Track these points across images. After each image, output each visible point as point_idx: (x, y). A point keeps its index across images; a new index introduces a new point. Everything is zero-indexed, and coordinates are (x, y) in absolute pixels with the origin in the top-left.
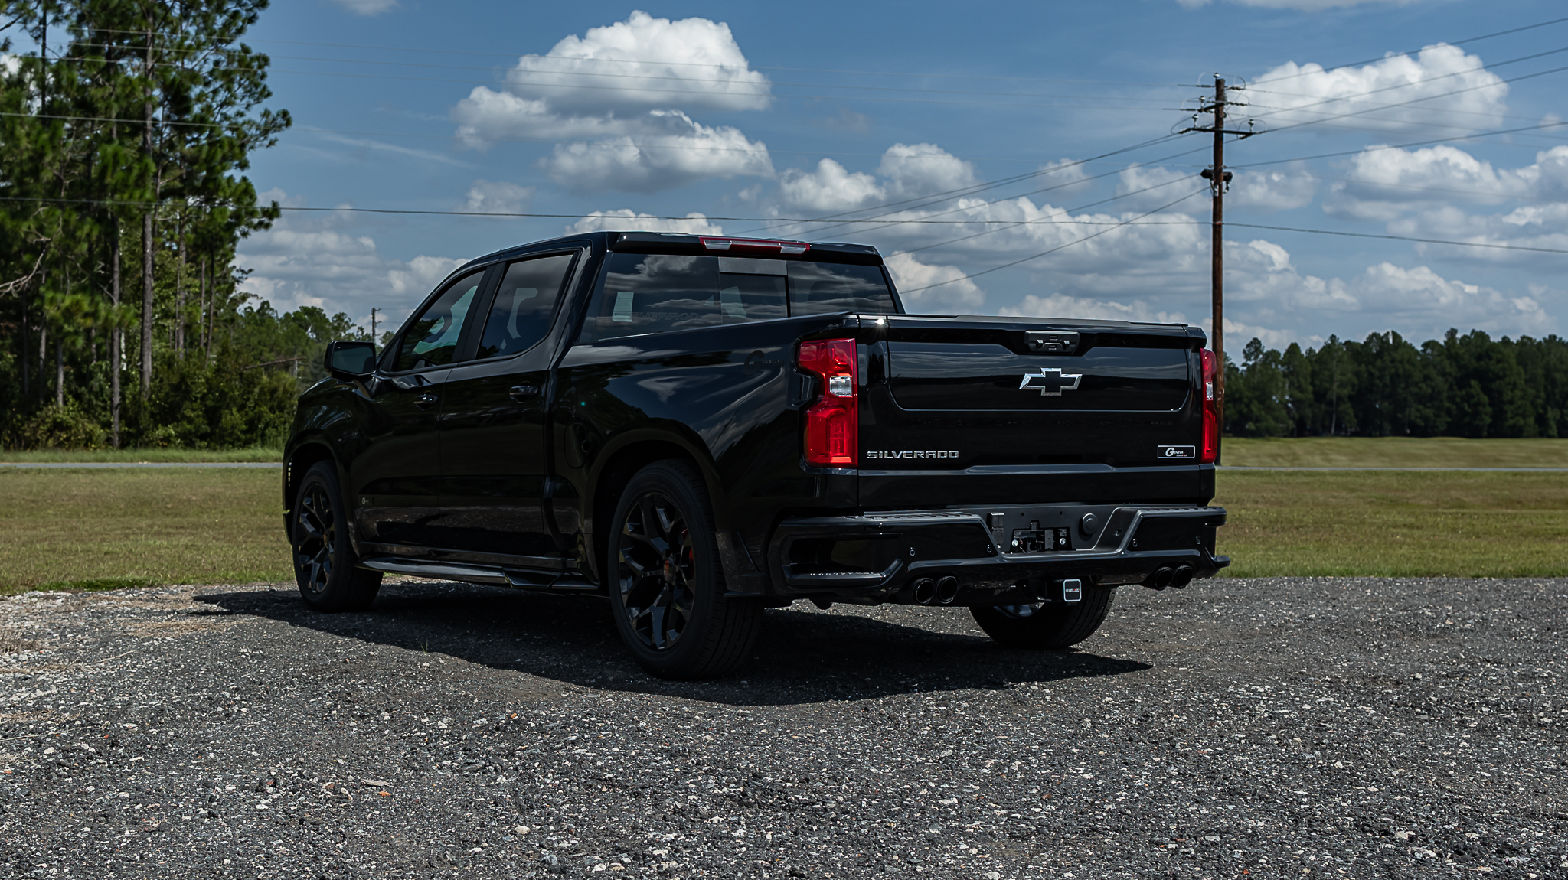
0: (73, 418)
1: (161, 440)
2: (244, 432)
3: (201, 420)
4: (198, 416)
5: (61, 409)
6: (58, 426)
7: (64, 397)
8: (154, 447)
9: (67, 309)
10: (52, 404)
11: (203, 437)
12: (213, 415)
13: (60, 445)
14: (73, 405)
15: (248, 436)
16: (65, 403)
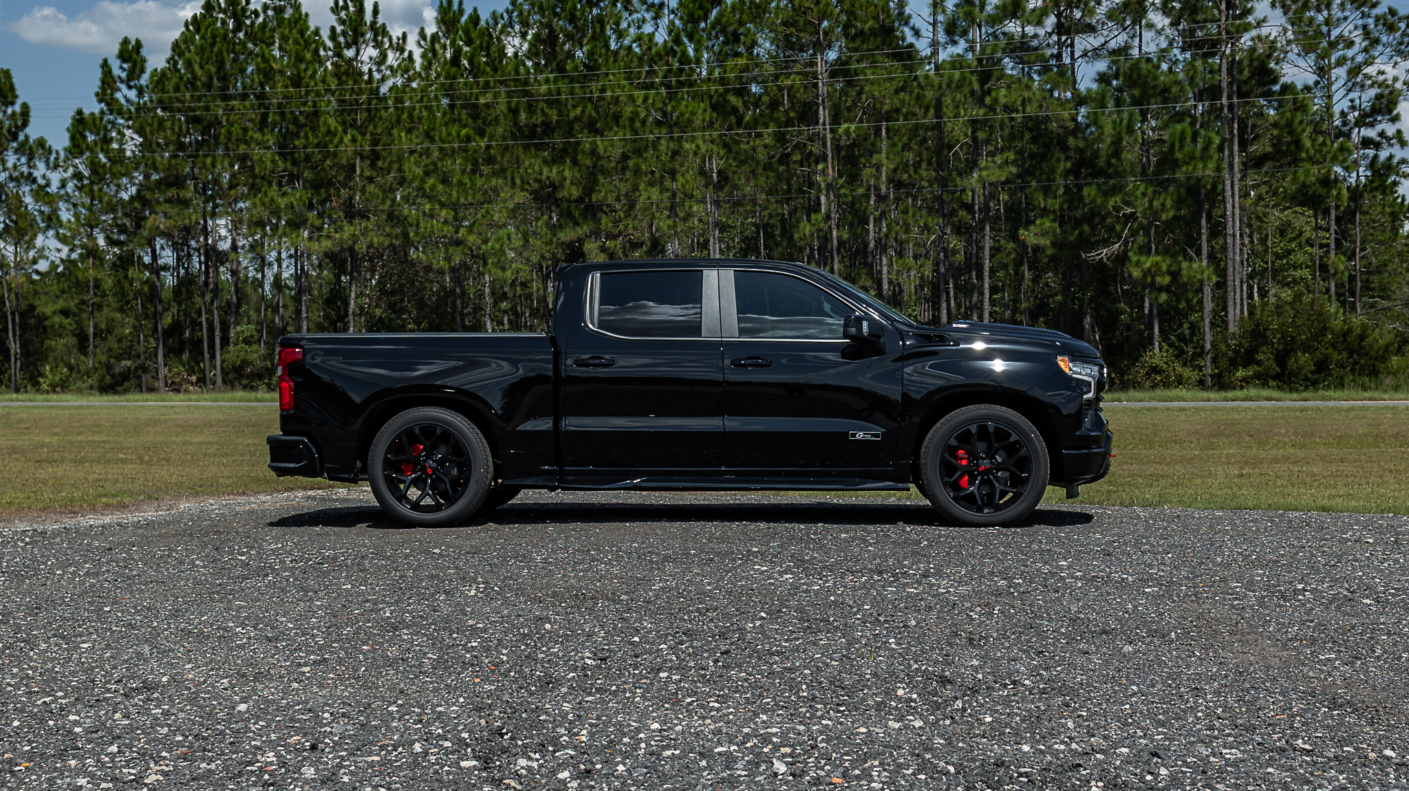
0: (1166, 363)
1: (1240, 381)
2: (1311, 372)
3: (1271, 361)
4: (1269, 359)
5: (1157, 354)
6: (1155, 370)
7: (1160, 344)
8: (1234, 388)
9: (1149, 270)
10: (1150, 350)
11: (1277, 377)
12: (1281, 358)
13: (1154, 387)
14: (1167, 351)
15: (1317, 376)
16: (1160, 349)
